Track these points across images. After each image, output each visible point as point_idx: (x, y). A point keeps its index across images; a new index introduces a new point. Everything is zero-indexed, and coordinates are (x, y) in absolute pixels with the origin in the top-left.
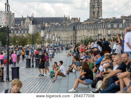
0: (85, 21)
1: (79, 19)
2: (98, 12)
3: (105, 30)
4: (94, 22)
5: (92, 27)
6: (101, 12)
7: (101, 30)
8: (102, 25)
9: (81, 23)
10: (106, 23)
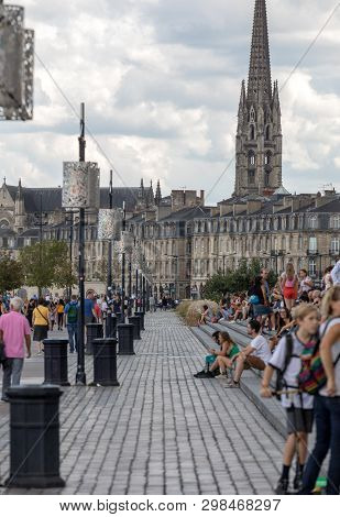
0: (224, 203)
1: (198, 195)
2: (268, 171)
3: (296, 236)
4: (256, 207)
5: (251, 225)
6: (276, 170)
7: (283, 238)
8: (287, 217)
9: (207, 210)
10: (302, 209)
